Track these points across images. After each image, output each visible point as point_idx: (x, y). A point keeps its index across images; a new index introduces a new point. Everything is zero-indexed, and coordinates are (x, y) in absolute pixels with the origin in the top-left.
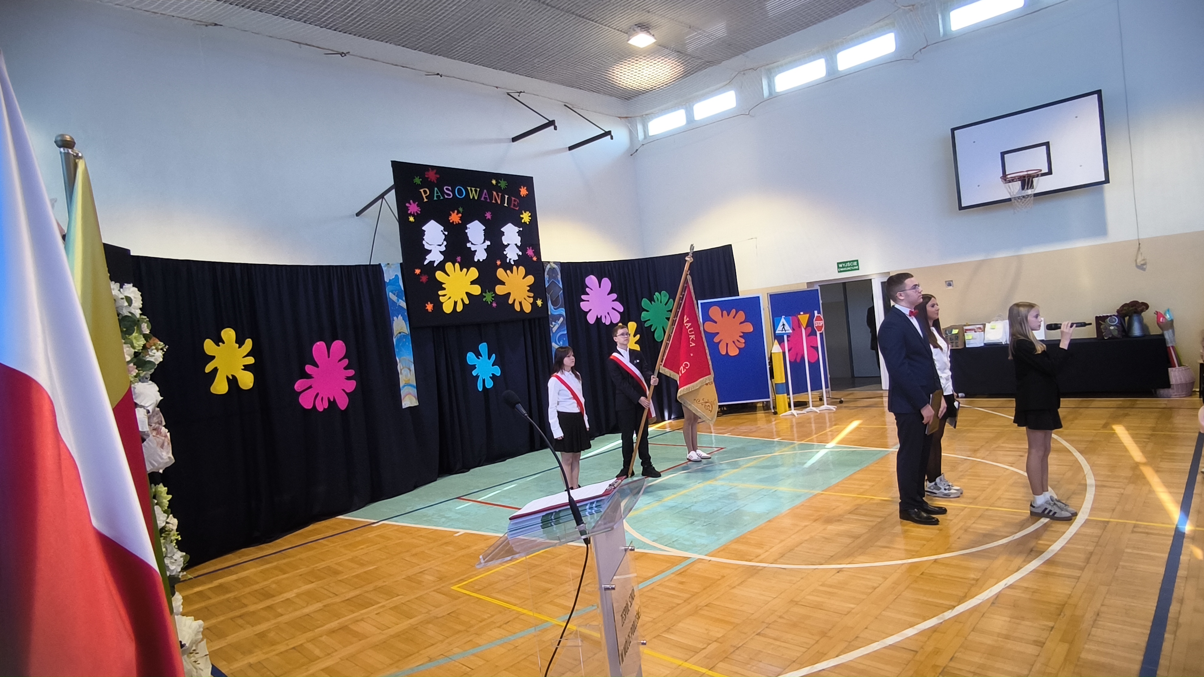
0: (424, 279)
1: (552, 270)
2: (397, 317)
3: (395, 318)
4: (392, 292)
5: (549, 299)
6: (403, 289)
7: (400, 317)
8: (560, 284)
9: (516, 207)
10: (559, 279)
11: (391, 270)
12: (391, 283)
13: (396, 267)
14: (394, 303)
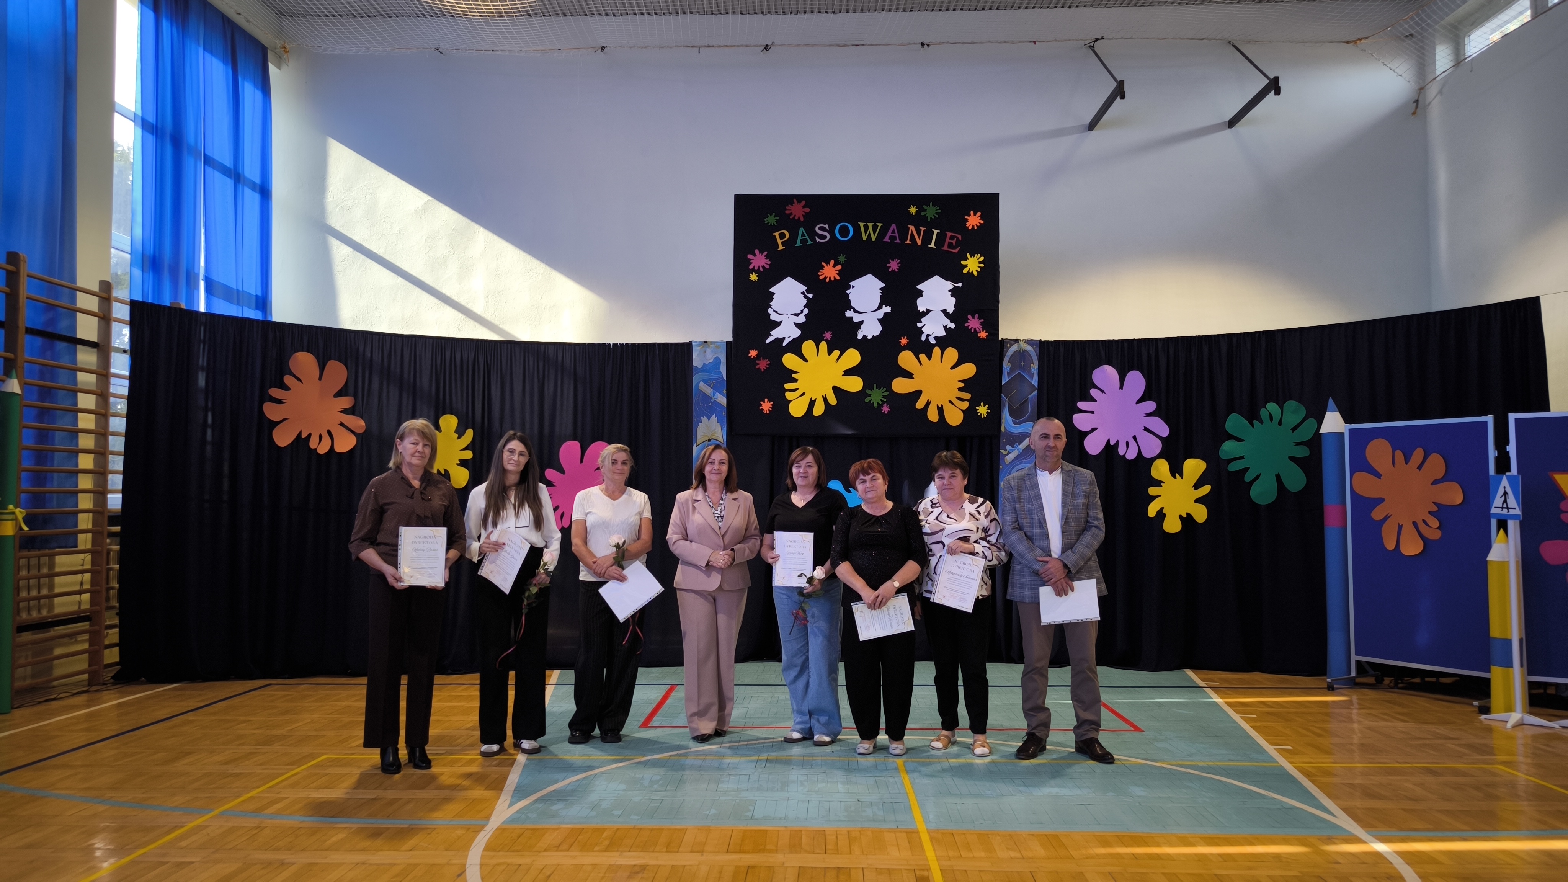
0: (763, 364)
1: (1021, 355)
2: (709, 418)
3: (704, 419)
4: (705, 381)
5: (1005, 406)
6: (725, 378)
7: (714, 418)
8: (1034, 380)
9: (955, 248)
10: (1032, 370)
11: (708, 350)
12: (705, 369)
13: (718, 347)
14: (706, 398)
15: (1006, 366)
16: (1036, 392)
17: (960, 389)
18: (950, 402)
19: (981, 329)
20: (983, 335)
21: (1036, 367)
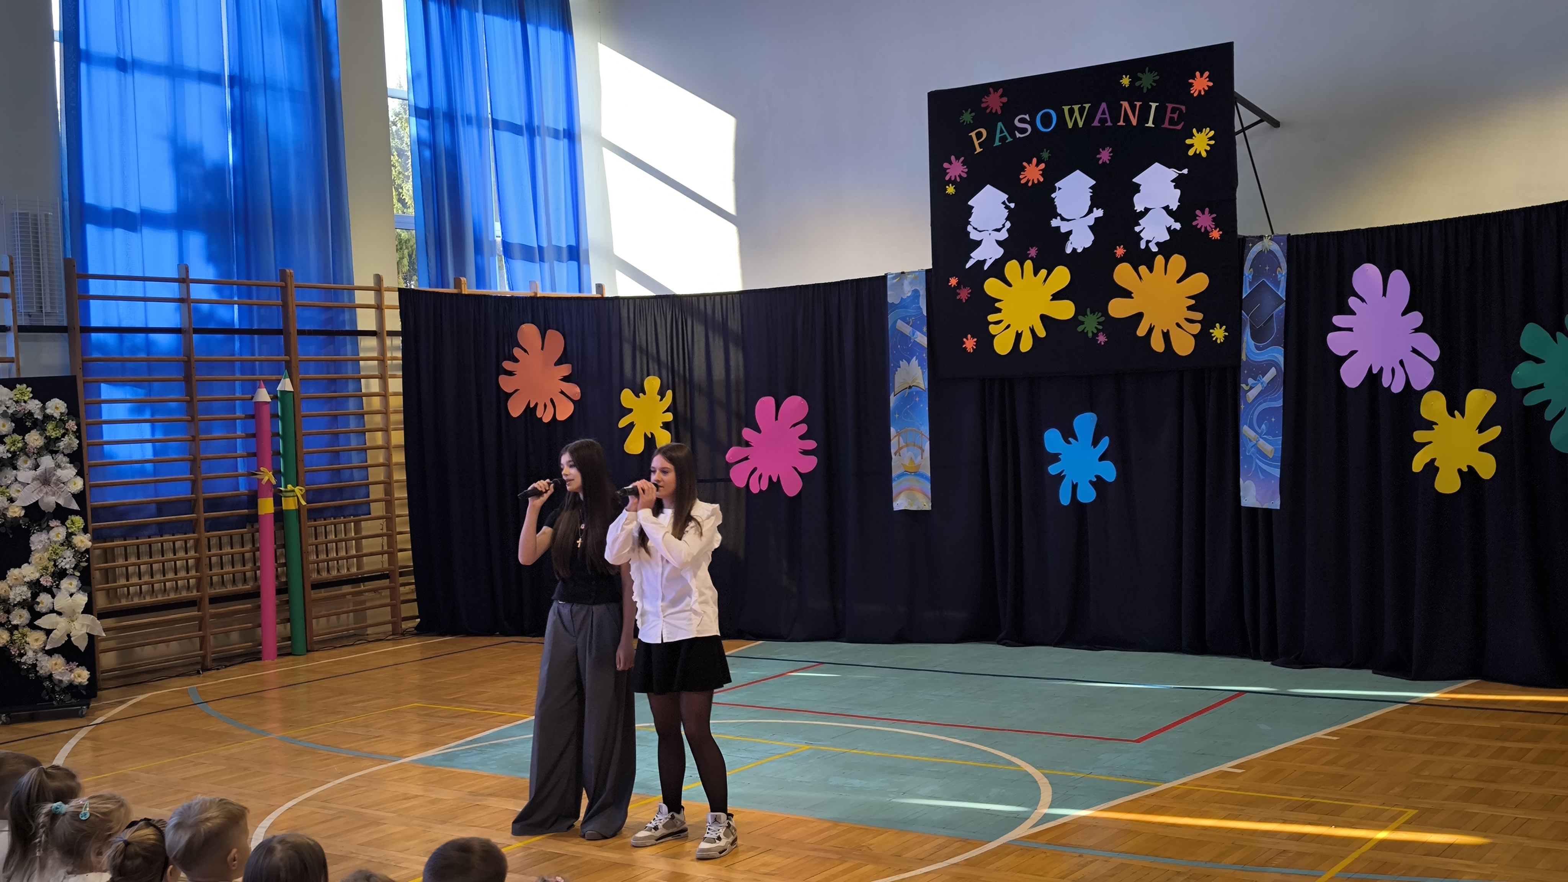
0: (964, 294)
1: (1266, 256)
3: (903, 363)
4: (903, 319)
5: (1245, 326)
6: (925, 313)
7: (914, 362)
8: (1280, 290)
9: (1177, 124)
10: (1279, 276)
11: (906, 283)
12: (903, 304)
13: (915, 278)
14: (905, 338)
15: (1248, 272)
16: (1284, 305)
17: (1189, 308)
18: (1178, 325)
19: (1213, 226)
20: (1216, 234)
21: (1284, 272)
